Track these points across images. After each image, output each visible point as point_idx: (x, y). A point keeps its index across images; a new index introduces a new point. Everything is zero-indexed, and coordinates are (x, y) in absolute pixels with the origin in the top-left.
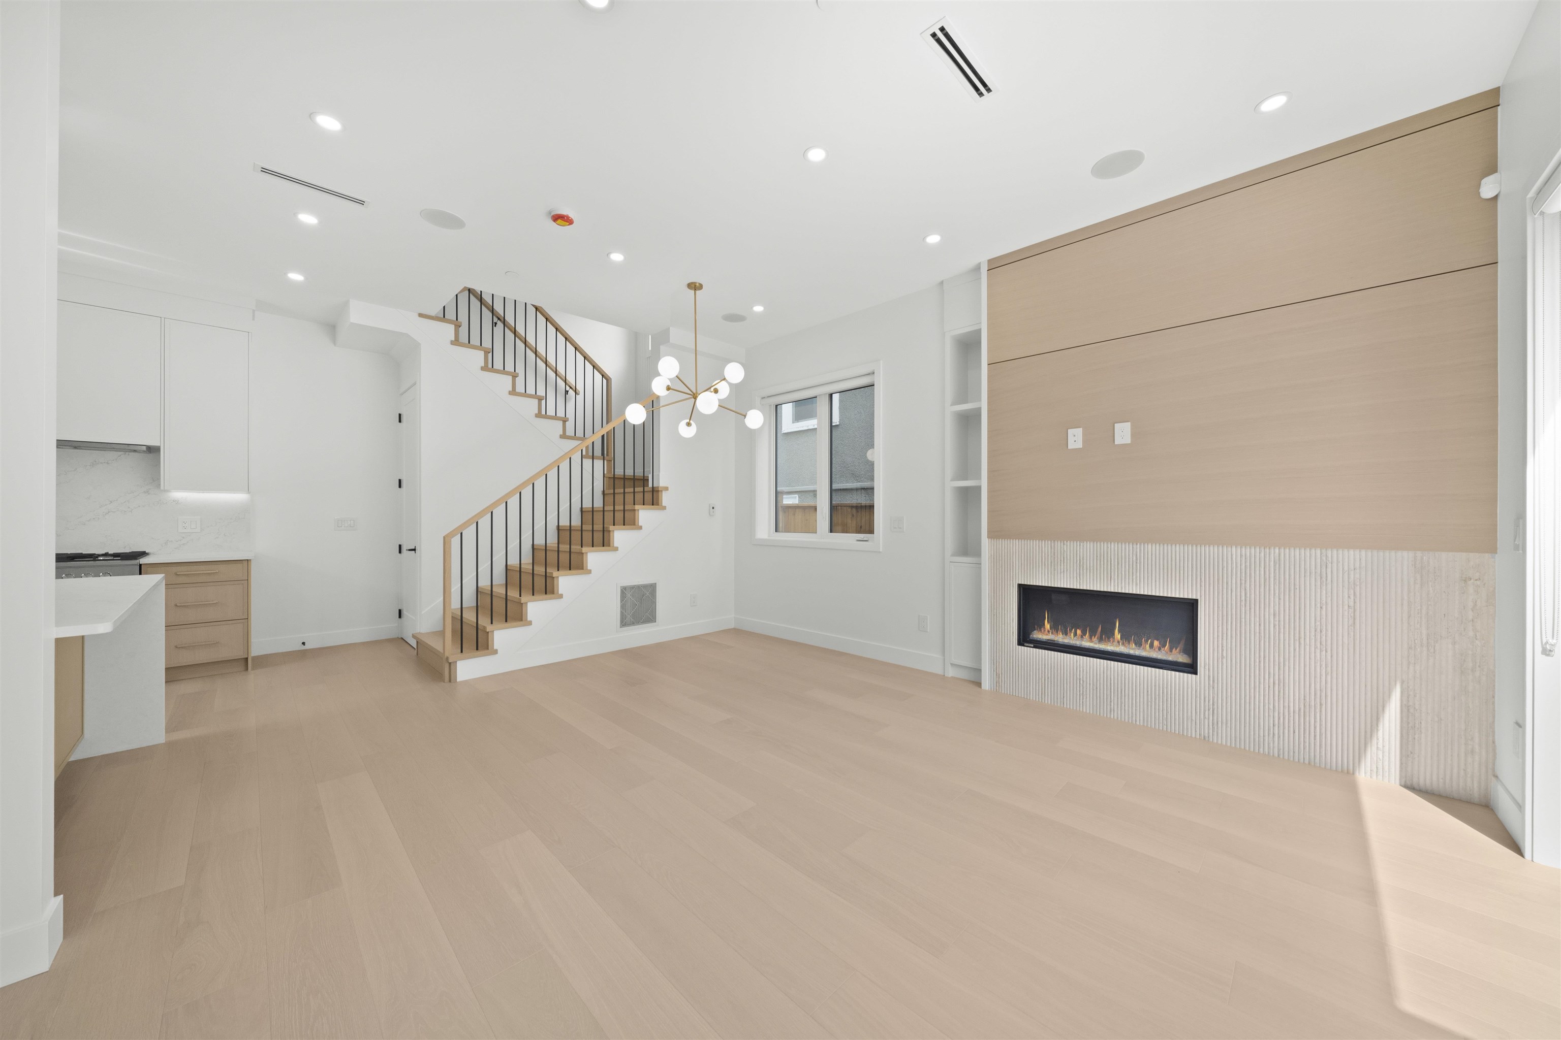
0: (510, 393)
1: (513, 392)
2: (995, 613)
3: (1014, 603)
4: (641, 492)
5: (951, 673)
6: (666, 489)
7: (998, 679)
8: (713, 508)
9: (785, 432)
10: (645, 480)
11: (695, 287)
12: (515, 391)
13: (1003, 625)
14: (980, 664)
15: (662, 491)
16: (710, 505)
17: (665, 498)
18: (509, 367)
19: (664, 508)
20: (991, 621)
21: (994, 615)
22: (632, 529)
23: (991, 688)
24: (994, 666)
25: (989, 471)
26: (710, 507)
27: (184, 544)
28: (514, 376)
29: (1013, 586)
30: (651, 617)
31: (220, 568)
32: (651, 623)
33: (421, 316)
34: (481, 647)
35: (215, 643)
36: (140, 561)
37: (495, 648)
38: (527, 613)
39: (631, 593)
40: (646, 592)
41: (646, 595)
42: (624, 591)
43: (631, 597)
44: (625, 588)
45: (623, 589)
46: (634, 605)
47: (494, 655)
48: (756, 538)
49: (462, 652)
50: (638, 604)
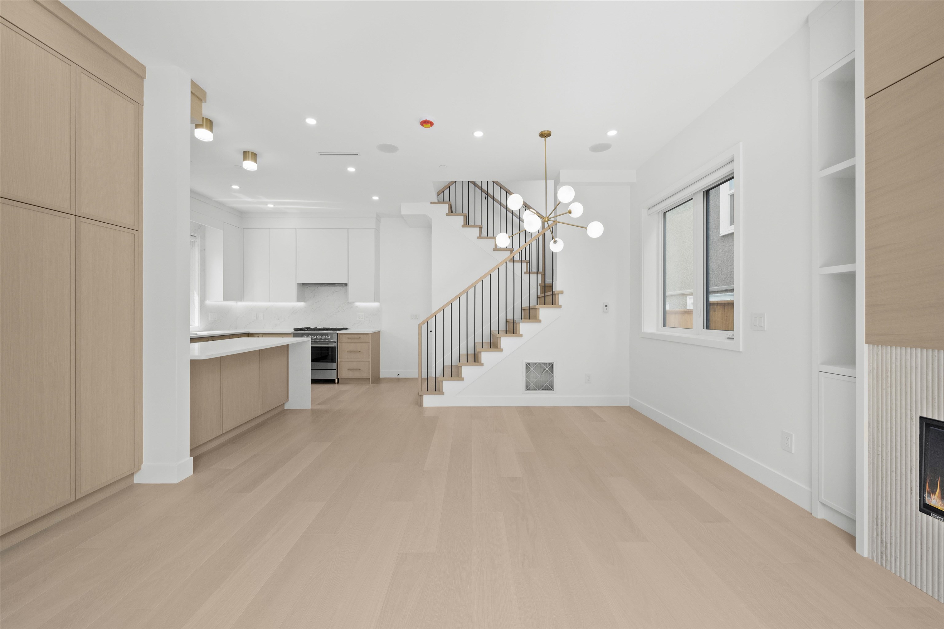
0: (478, 238)
1: (480, 237)
2: (880, 453)
3: (914, 445)
4: (551, 295)
5: (820, 514)
6: (562, 292)
7: (884, 549)
8: (606, 306)
9: (722, 235)
10: (551, 286)
11: (545, 135)
12: (481, 236)
13: (894, 474)
14: (855, 514)
15: (558, 294)
16: (603, 303)
17: (561, 299)
18: (478, 223)
19: (560, 307)
20: (873, 463)
21: (878, 455)
22: (535, 322)
23: (873, 558)
24: (877, 528)
25: (868, 249)
26: (603, 305)
27: (359, 325)
28: (481, 228)
29: (911, 419)
30: (549, 387)
31: (361, 336)
32: (550, 391)
33: (432, 203)
34: (437, 389)
35: (360, 369)
36: (338, 332)
37: (443, 391)
38: (462, 373)
39: (533, 368)
40: (546, 368)
41: (546, 370)
42: (528, 366)
43: (533, 370)
44: (529, 364)
45: (527, 364)
46: (536, 377)
47: (442, 395)
48: (642, 331)
49: (427, 390)
50: (539, 376)
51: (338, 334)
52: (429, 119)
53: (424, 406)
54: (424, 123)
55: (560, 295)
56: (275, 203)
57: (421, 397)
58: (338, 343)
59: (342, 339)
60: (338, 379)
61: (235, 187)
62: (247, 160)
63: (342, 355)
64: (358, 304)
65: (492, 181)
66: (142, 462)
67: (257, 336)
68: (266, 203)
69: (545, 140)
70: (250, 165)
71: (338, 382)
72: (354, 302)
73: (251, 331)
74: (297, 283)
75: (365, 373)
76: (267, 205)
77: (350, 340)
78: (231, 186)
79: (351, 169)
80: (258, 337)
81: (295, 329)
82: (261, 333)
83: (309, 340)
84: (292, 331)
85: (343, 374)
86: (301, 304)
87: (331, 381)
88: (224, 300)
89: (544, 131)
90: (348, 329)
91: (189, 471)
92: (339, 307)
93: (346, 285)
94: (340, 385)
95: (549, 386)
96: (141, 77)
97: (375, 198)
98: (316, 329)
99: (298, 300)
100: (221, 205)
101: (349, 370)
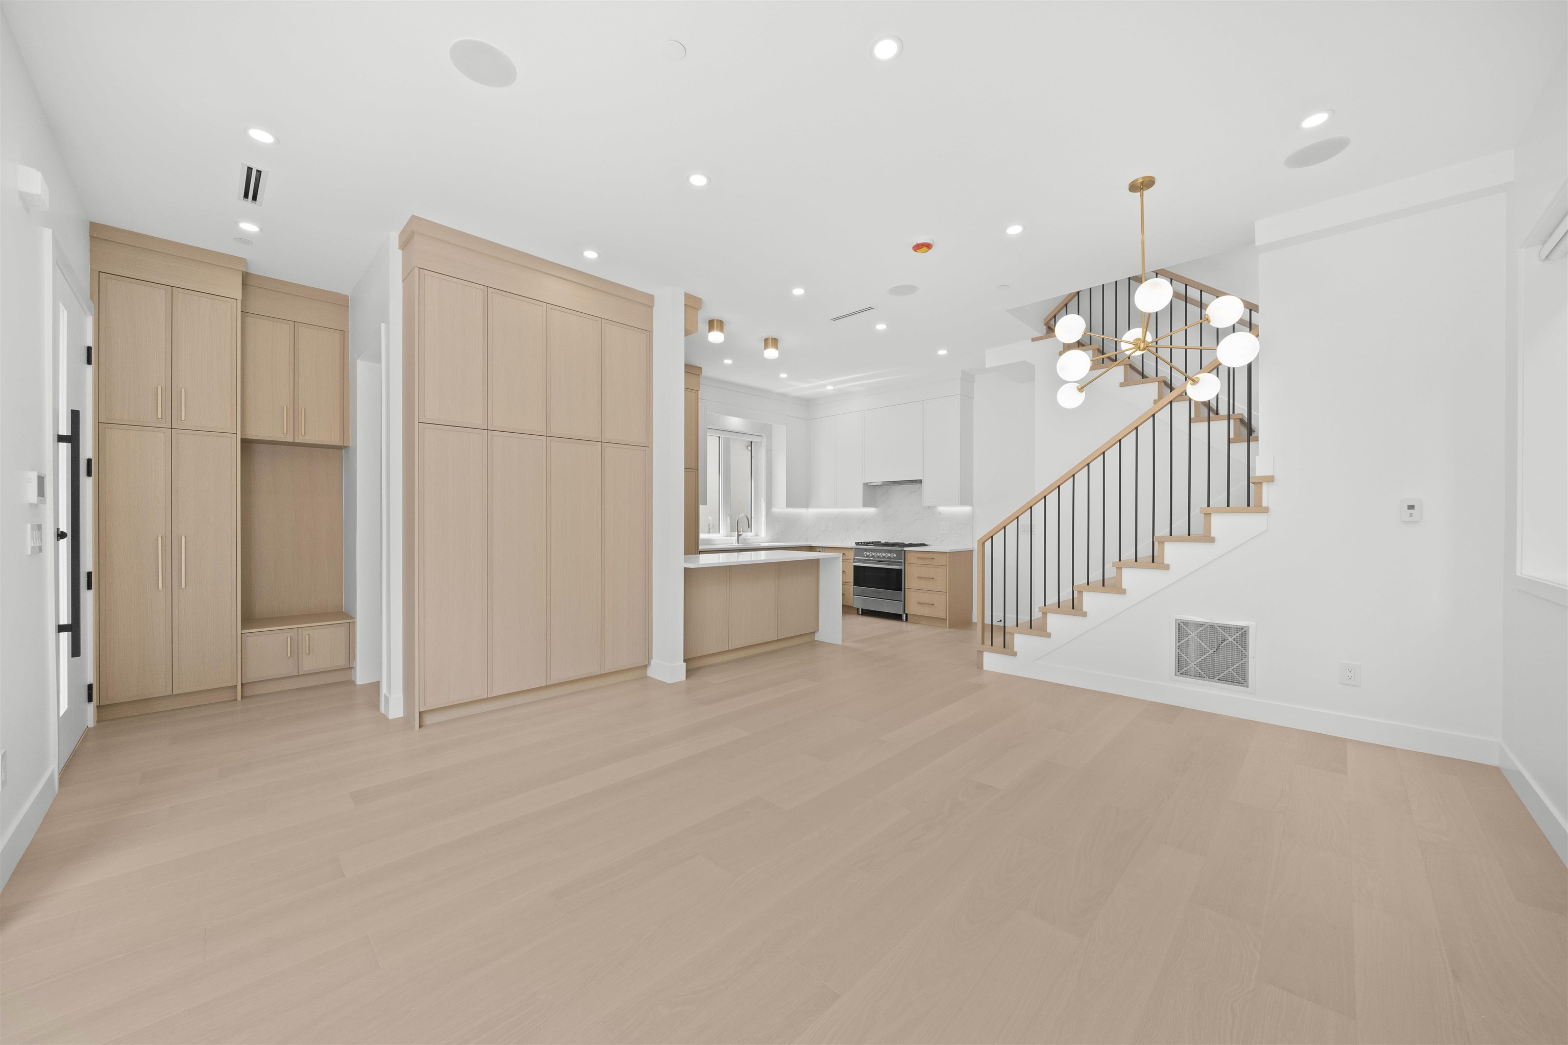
0: (1122, 385)
1: (1126, 383)
6: (1270, 479)
8: (1411, 507)
11: (1142, 186)
15: (1265, 482)
16: (1402, 501)
17: (1271, 495)
19: (1268, 512)
22: (1205, 545)
26: (1401, 504)
27: (943, 540)
30: (1239, 677)
31: (935, 556)
32: (1236, 685)
33: (1034, 340)
34: (1006, 647)
35: (933, 604)
36: (906, 549)
37: (1015, 650)
38: (1047, 624)
39: (1196, 632)
40: (1228, 636)
41: (1228, 641)
42: (1182, 628)
43: (1196, 637)
44: (1187, 623)
45: (1182, 624)
46: (1202, 652)
47: (1013, 657)
48: (1518, 574)
49: (992, 645)
50: (1211, 651)
51: (905, 551)
52: (921, 241)
53: (984, 668)
54: (918, 247)
55: (1265, 486)
56: (833, 384)
57: (981, 653)
58: (906, 564)
59: (911, 559)
60: (907, 615)
61: (783, 375)
62: (769, 348)
63: (911, 581)
64: (942, 509)
65: (1153, 272)
66: (652, 659)
67: (819, 550)
68: (825, 386)
69: (1142, 196)
70: (771, 353)
71: (907, 620)
72: (935, 507)
73: (813, 544)
74: (863, 483)
75: (941, 610)
76: (826, 387)
77: (920, 561)
78: (779, 375)
79: (881, 327)
80: (820, 552)
81: (857, 544)
82: (822, 547)
83: (839, 557)
84: (854, 545)
85: (912, 608)
86: (871, 510)
87: (897, 617)
88: (787, 507)
89: (1137, 180)
90: (927, 545)
91: (683, 676)
92: (917, 514)
93: (921, 481)
94: (909, 623)
95: (1235, 674)
96: (651, 307)
97: (942, 352)
98: (886, 544)
99: (865, 505)
100: (783, 396)
101: (918, 603)
